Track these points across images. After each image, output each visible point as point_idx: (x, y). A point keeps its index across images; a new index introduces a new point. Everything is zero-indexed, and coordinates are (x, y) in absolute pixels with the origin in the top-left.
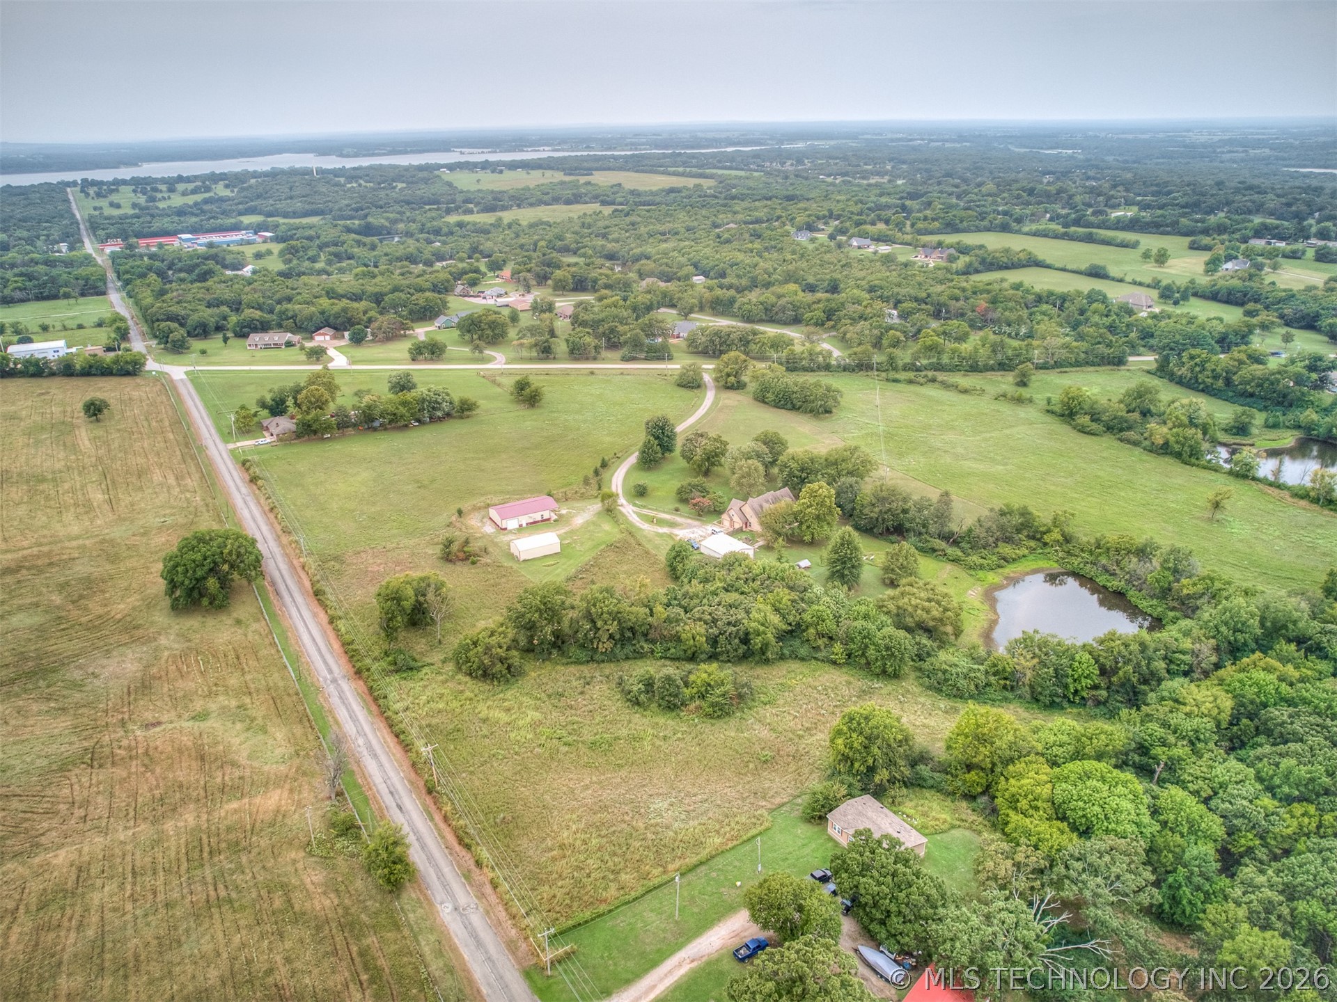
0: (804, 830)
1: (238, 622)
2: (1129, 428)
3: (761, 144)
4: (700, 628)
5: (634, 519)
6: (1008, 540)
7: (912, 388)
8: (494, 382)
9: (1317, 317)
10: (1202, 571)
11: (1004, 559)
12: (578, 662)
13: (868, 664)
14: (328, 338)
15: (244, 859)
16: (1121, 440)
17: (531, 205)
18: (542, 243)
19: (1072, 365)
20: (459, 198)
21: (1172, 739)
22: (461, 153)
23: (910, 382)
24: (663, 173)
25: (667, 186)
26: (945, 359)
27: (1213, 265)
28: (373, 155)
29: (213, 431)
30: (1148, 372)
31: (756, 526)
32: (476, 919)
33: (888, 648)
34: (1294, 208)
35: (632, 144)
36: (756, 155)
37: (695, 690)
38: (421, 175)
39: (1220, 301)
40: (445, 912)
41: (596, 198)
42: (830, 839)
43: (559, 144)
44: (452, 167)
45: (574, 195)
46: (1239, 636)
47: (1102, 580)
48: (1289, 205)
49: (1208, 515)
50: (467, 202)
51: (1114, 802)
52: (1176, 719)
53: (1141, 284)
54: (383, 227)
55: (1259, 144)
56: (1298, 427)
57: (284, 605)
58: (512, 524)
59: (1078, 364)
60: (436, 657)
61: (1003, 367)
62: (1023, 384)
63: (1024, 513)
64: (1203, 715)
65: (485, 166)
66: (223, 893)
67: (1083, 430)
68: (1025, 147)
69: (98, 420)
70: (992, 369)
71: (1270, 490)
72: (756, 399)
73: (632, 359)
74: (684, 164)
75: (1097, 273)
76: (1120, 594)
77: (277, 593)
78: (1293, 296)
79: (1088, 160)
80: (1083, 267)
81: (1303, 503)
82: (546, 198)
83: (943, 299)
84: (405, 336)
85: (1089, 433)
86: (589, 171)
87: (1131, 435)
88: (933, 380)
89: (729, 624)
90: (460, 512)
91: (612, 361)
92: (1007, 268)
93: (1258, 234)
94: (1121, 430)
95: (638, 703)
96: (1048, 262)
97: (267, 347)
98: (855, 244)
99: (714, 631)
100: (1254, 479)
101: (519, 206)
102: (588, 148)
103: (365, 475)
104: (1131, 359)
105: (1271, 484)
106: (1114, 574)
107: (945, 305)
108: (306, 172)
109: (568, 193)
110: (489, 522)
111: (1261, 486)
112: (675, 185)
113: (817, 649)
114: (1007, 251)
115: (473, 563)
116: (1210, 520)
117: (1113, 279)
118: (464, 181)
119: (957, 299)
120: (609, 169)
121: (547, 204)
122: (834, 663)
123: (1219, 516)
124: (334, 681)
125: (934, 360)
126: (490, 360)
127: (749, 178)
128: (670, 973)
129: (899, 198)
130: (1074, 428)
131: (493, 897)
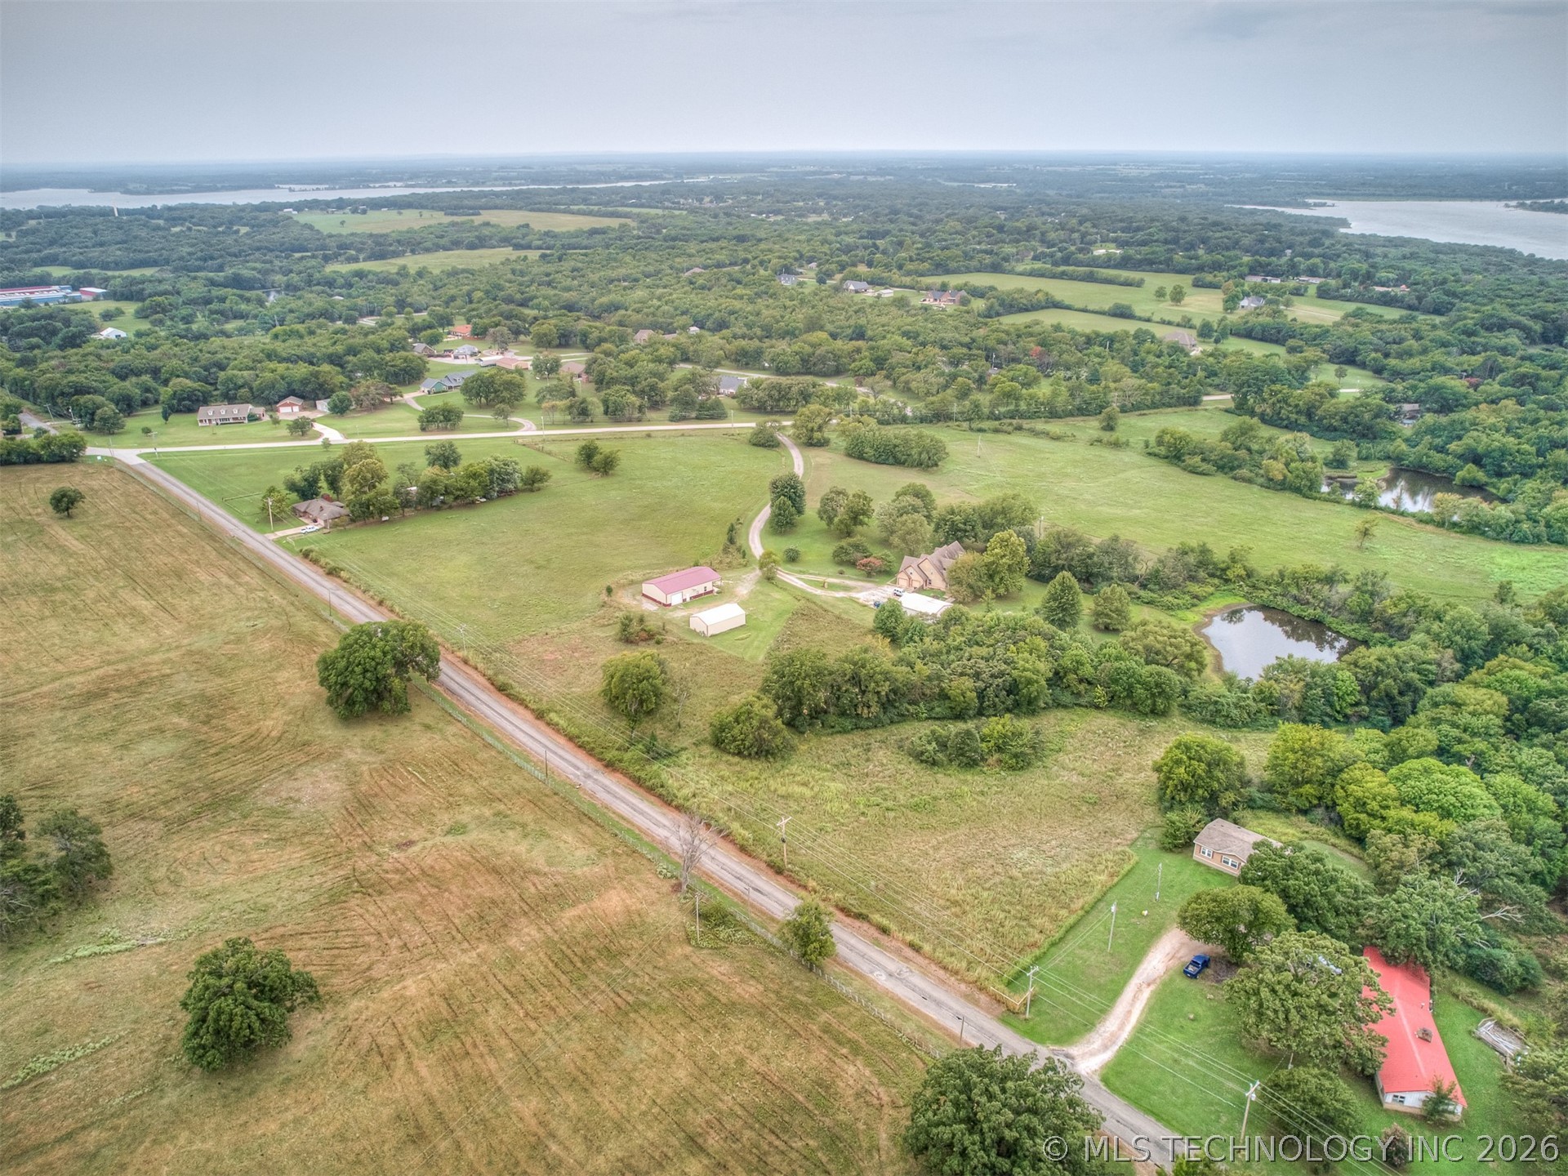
0: (1172, 860)
1: (428, 727)
2: (1239, 467)
3: (656, 178)
4: (968, 683)
5: (799, 584)
6: (1192, 578)
7: (1001, 437)
8: (541, 450)
9: (1355, 352)
10: (1396, 591)
11: (1196, 597)
12: (844, 731)
13: (1135, 704)
14: (296, 409)
15: (627, 963)
16: (1235, 478)
17: (427, 250)
18: (478, 295)
19: (1149, 408)
20: (332, 243)
21: (1466, 737)
22: (291, 190)
23: (996, 431)
24: (565, 212)
25: (586, 227)
26: (1023, 406)
27: (1231, 303)
28: (173, 192)
29: (235, 521)
30: (1227, 411)
31: (938, 583)
32: (917, 980)
33: (1158, 685)
34: (1267, 245)
35: (502, 178)
36: (666, 191)
37: (992, 743)
38: (264, 216)
39: (1255, 339)
40: (881, 979)
41: (506, 241)
42: (1198, 864)
43: (411, 179)
44: (299, 207)
45: (477, 237)
46: (1473, 643)
47: (1296, 610)
48: (1262, 242)
49: (1356, 544)
50: (343, 248)
51: (1466, 790)
52: (1465, 718)
53: (1169, 323)
54: (254, 279)
55: (1192, 179)
56: (1388, 458)
57: (468, 703)
58: (676, 599)
59: (1154, 406)
60: (686, 742)
61: (1082, 411)
62: (1110, 428)
63: (1204, 551)
64: (1487, 713)
65: (340, 204)
66: (630, 999)
67: (1194, 471)
68: (955, 180)
69: (69, 516)
70: (1071, 414)
71: (1395, 518)
72: (849, 455)
73: (683, 419)
74: (585, 201)
75: (1122, 313)
76: (1317, 623)
77: (453, 693)
78: (1328, 331)
79: (1030, 195)
80: (1106, 307)
81: (1430, 528)
82: (442, 242)
83: (991, 343)
84: (392, 403)
85: (1202, 474)
86: (476, 210)
87: (1244, 472)
88: (1019, 428)
89: (992, 676)
90: (609, 590)
91: (657, 423)
92: (1027, 310)
93: (1253, 271)
94: (1232, 469)
95: (934, 763)
96: (1067, 302)
97: (224, 422)
98: (852, 287)
99: (980, 684)
100: (1376, 508)
101: (413, 252)
102: (449, 183)
103: (463, 559)
104: (1205, 398)
105: (1393, 512)
106: (1308, 603)
107: (994, 350)
108: (106, 213)
109: (469, 237)
110: (644, 600)
111: (1385, 515)
112: (597, 226)
113: (1078, 695)
114: (1021, 291)
115: (658, 643)
116: (1359, 548)
117: (1140, 319)
118: (326, 223)
119: (1005, 344)
120: (496, 207)
121: (446, 249)
122: (1097, 707)
123: (1367, 544)
124: (588, 776)
125: (1012, 407)
126: (517, 427)
127: (673, 217)
128: (1135, 998)
129: (862, 237)
130: (1184, 469)
131: (919, 959)
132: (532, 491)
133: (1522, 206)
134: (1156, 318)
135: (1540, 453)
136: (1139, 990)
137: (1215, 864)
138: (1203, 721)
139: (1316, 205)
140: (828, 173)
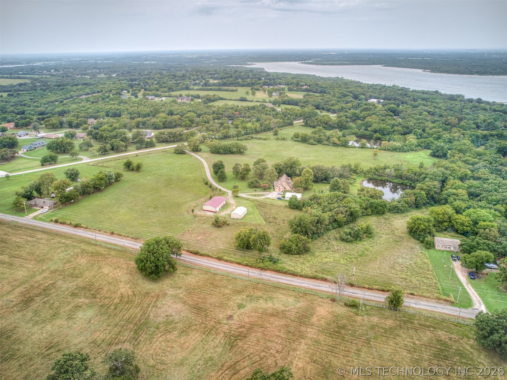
1: (185, 274)
2: (323, 141)
4: (342, 215)
5: (245, 196)
8: (103, 166)
11: (354, 179)
16: (324, 145)
23: (246, 139)
26: (248, 131)
30: (302, 126)
31: (288, 188)
32: (422, 303)
36: (30, 68)
37: (363, 231)
58: (218, 209)
60: (276, 254)
61: (264, 130)
62: (277, 134)
67: (312, 144)
72: (214, 153)
73: (141, 148)
75: (243, 100)
80: (238, 98)
81: (382, 151)
87: (325, 142)
88: (252, 138)
90: (193, 211)
91: (132, 151)
92: (214, 101)
93: (264, 84)
96: (224, 98)
98: (150, 98)
100: (366, 148)
103: (123, 210)
104: (293, 123)
105: (371, 148)
106: (382, 176)
107: (223, 114)
112: (19, 82)
114: (208, 95)
115: (228, 225)
116: (374, 159)
117: (249, 101)
122: (368, 215)
123: (376, 158)
124: (261, 275)
125: (245, 132)
126: (81, 159)
127: (47, 78)
128: (470, 289)
129: (128, 81)
130: (308, 144)
131: (415, 297)
132: (117, 181)
133: (302, 63)
134: (254, 100)
135: (392, 128)
136: (468, 287)
137: (443, 249)
138: (396, 213)
139: (251, 64)
140: (87, 60)
